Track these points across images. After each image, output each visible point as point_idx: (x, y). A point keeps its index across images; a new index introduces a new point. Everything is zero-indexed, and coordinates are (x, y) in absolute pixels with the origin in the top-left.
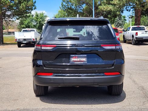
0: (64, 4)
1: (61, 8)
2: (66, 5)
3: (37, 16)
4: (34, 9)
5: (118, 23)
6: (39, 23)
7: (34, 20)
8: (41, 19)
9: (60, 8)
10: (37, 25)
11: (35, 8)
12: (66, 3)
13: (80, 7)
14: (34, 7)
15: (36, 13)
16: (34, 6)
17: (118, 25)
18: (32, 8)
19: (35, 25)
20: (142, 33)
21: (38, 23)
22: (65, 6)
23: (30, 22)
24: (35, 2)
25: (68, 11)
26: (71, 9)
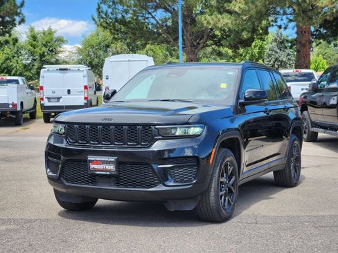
0: (104, 8)
1: (97, 19)
2: (110, 10)
3: (34, 38)
4: (20, 23)
5: (277, 59)
6: (41, 60)
7: (23, 52)
8: (44, 49)
9: (94, 19)
10: (33, 65)
11: (22, 21)
12: (109, 7)
13: (147, 18)
14: (17, 19)
15: (32, 30)
16: (17, 14)
17: (276, 66)
18: (14, 20)
19: (29, 64)
20: (302, 89)
21: (35, 60)
22: (106, 14)
23: (14, 57)
24: (22, 5)
25: (114, 27)
26: (123, 22)
